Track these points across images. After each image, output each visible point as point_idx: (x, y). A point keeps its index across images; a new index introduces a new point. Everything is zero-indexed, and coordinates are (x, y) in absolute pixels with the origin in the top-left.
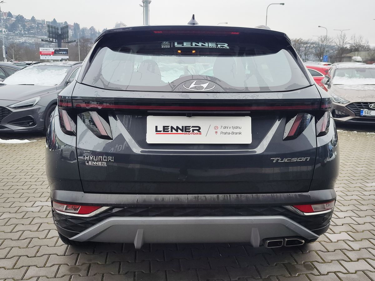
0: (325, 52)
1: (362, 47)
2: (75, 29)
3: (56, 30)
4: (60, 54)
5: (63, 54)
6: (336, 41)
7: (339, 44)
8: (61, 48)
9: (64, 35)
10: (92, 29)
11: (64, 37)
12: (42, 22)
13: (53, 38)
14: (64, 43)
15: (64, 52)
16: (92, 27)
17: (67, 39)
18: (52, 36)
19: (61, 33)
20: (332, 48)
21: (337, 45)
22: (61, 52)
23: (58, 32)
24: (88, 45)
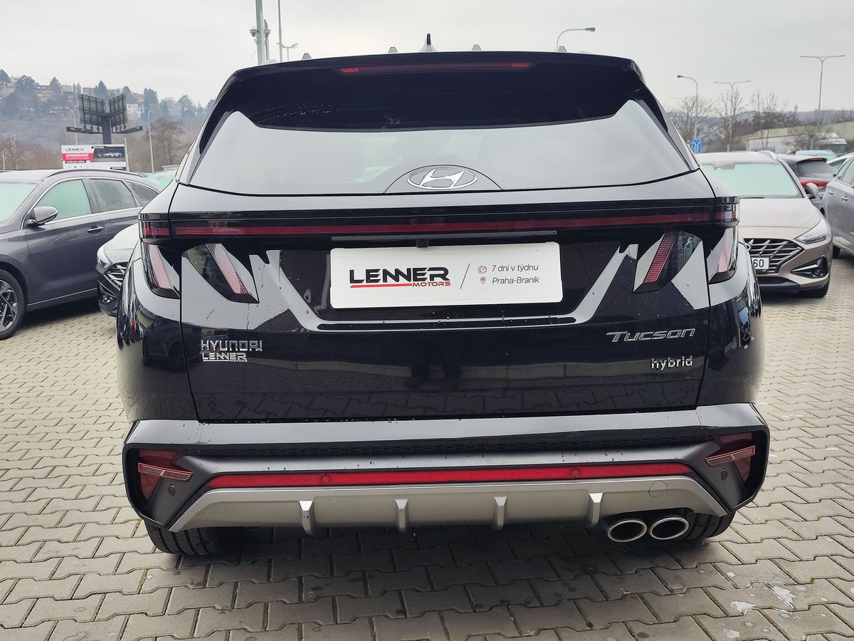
0: (696, 131)
1: (780, 118)
2: (146, 104)
3: (99, 106)
4: (106, 157)
5: (114, 157)
6: (718, 107)
7: (726, 114)
8: (108, 146)
9: (117, 117)
10: (185, 101)
11: (115, 120)
12: (74, 90)
13: (92, 123)
14: (118, 133)
15: (116, 152)
16: (184, 97)
17: (122, 125)
18: (91, 119)
19: (111, 111)
20: (711, 122)
21: (720, 115)
22: (108, 154)
23: (103, 111)
24: (174, 136)
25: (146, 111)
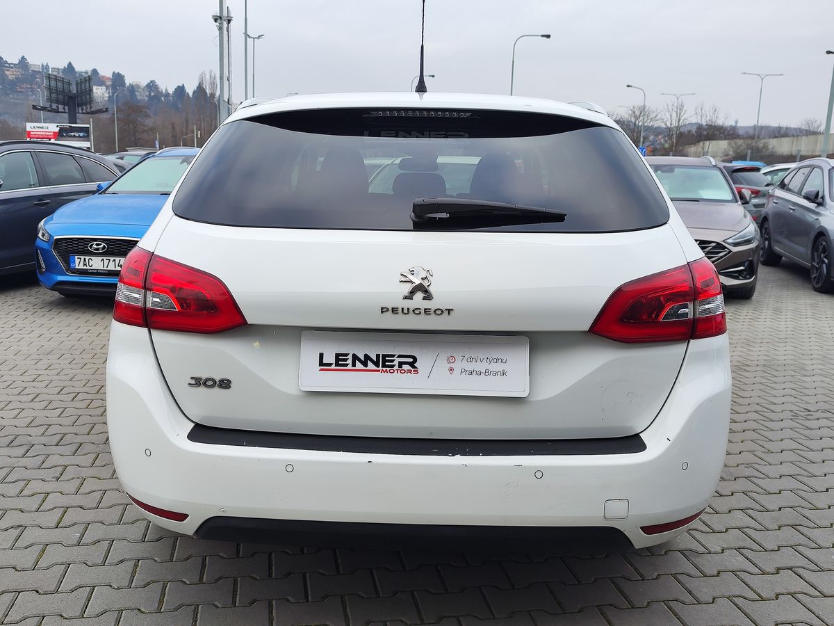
0: (642, 139)
1: (722, 131)
2: (114, 87)
3: (66, 86)
4: (71, 136)
5: (79, 137)
6: (663, 117)
7: (671, 124)
8: (73, 125)
9: (84, 97)
10: (152, 86)
11: (81, 100)
12: (43, 70)
13: (58, 102)
14: (84, 113)
15: (81, 132)
16: (152, 82)
17: (88, 106)
18: (57, 98)
19: (77, 91)
20: (657, 131)
21: (666, 125)
22: (72, 134)
23: (70, 91)
24: (139, 119)
25: (113, 93)
